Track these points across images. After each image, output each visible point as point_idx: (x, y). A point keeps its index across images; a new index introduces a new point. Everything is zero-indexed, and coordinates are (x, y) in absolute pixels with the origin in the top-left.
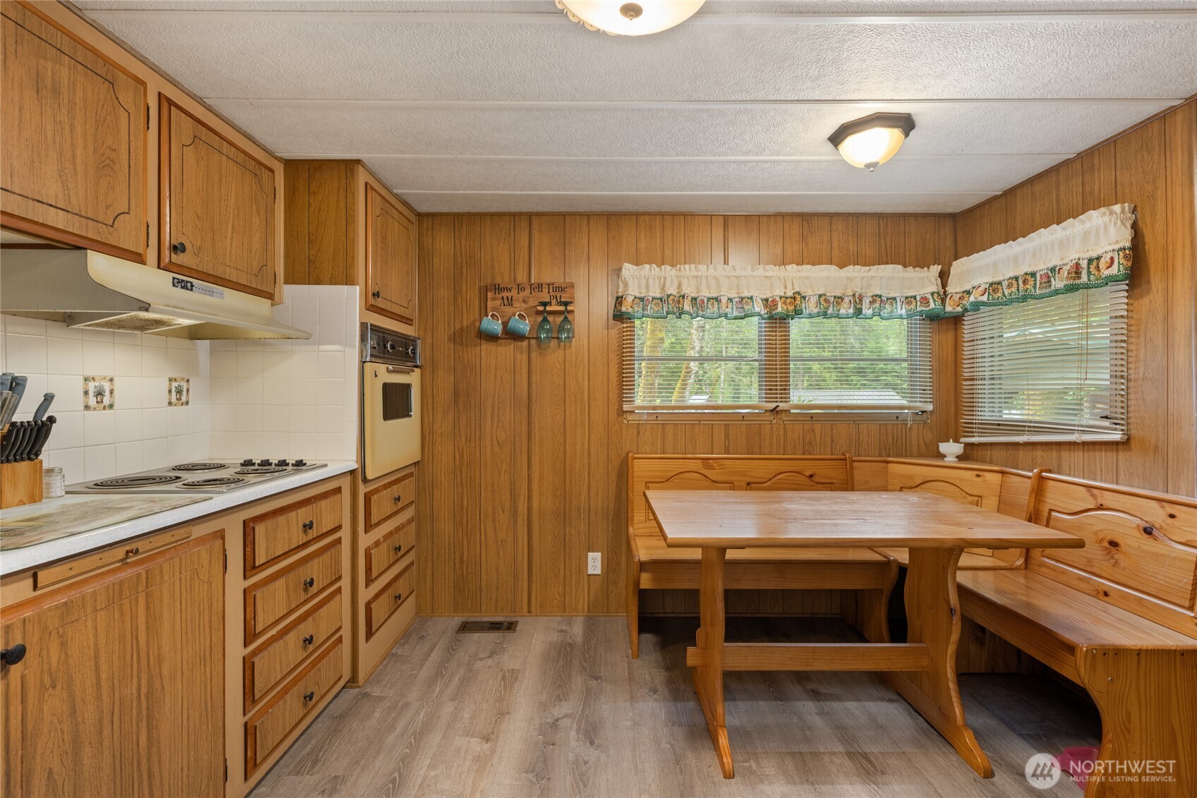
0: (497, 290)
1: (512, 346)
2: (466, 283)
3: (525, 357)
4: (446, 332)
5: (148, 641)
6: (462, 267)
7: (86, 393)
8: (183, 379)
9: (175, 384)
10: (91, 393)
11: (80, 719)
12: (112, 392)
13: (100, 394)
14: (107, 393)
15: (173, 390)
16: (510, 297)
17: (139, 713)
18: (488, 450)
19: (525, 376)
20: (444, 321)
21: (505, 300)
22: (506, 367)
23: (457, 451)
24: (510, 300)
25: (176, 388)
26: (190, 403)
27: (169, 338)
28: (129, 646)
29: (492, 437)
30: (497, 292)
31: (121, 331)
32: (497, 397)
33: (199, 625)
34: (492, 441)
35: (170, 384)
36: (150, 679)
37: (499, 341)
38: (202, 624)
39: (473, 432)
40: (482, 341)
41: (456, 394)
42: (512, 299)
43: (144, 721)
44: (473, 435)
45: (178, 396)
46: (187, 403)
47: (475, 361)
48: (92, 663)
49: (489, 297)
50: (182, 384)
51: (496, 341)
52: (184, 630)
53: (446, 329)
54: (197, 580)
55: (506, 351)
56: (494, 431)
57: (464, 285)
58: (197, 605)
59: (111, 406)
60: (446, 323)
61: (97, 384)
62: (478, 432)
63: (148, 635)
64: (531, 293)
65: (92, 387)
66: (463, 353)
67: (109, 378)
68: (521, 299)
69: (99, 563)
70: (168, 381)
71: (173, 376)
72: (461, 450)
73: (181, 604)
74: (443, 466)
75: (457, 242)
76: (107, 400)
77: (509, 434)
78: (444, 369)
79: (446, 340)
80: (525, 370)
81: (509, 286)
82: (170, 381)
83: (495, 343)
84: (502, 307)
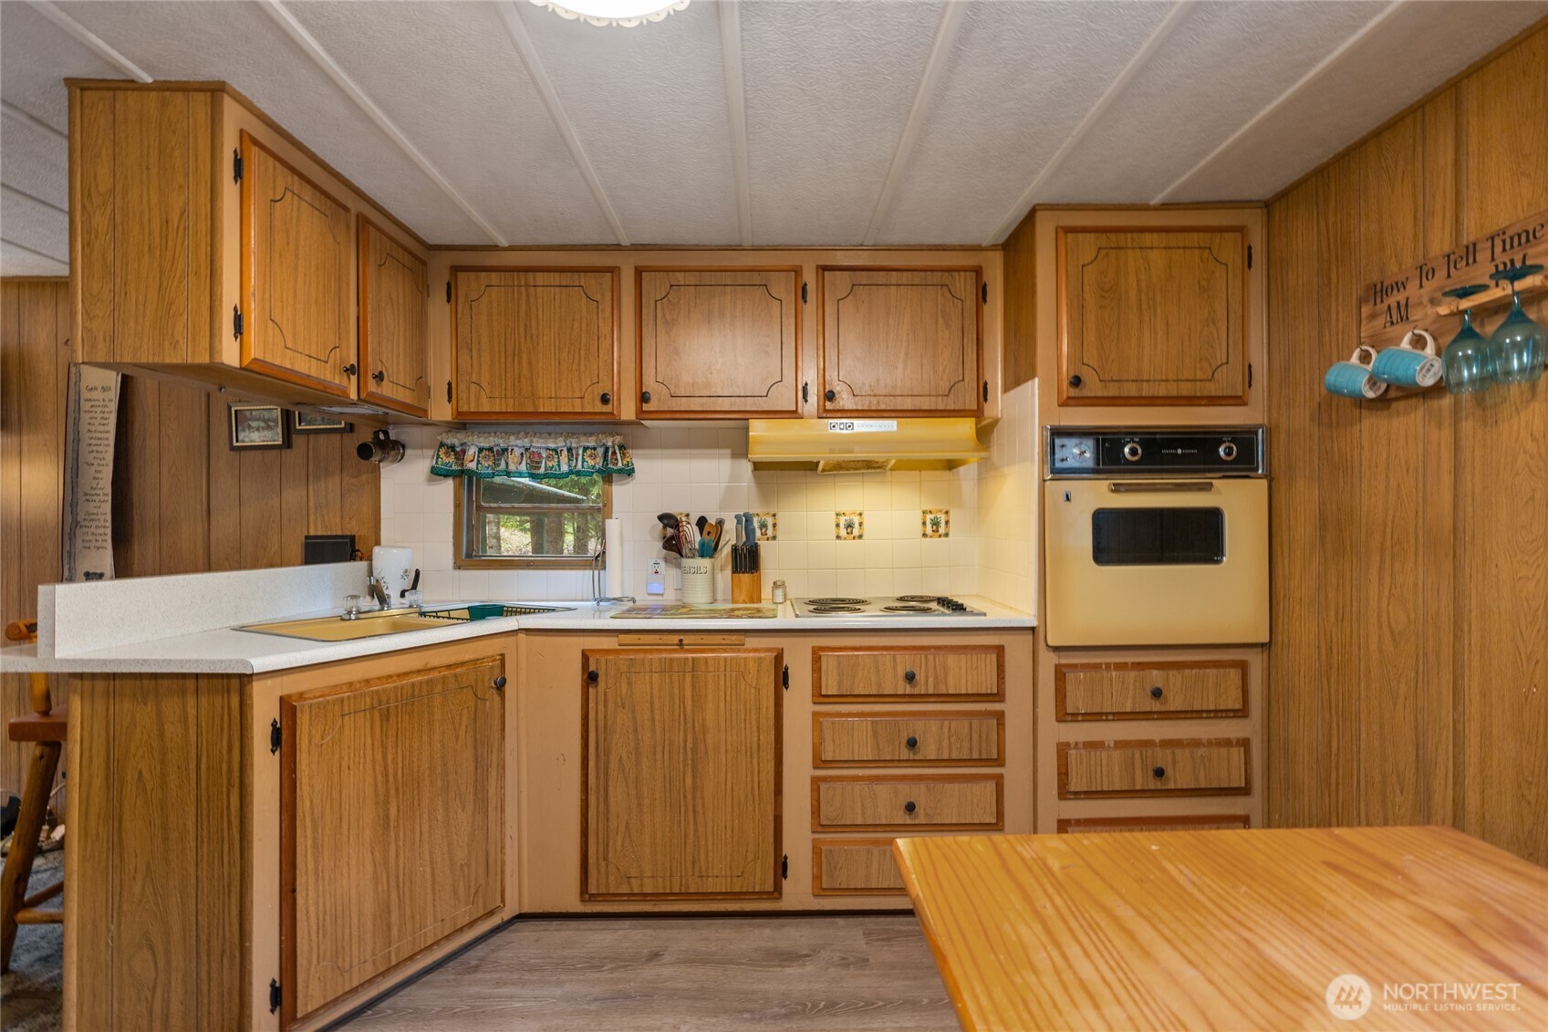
0: (1379, 295)
1: (1420, 413)
2: (1337, 299)
3: (1447, 433)
4: (1308, 405)
5: (693, 711)
6: (1329, 269)
7: (838, 525)
8: (941, 511)
9: (929, 517)
10: (842, 526)
11: (640, 737)
12: (861, 524)
13: (850, 526)
14: (857, 526)
15: (928, 522)
16: (1403, 303)
17: (685, 759)
18: (1374, 647)
19: (1447, 481)
20: (1305, 385)
21: (1394, 312)
22: (1407, 462)
23: (1322, 637)
24: (1403, 309)
25: (931, 520)
26: (950, 535)
27: (923, 472)
28: (677, 706)
29: (1379, 618)
30: (1378, 300)
31: (870, 471)
32: (1389, 531)
33: (745, 720)
34: (1380, 627)
35: (925, 517)
36: (695, 739)
37: (1394, 405)
38: (748, 721)
39: (1348, 603)
40: (1364, 412)
41: (1323, 524)
42: (1407, 305)
43: (690, 766)
44: (1348, 609)
45: (934, 528)
46: (946, 535)
47: (1352, 457)
48: (649, 705)
49: (1363, 315)
50: (938, 516)
51: (1388, 407)
52: (728, 717)
53: (1308, 399)
54: (743, 683)
55: (1407, 422)
56: (1384, 605)
57: (1334, 304)
58: (743, 702)
59: (860, 537)
60: (1307, 387)
61: (847, 518)
62: (1355, 604)
63: (693, 706)
64: (1449, 276)
65: (842, 520)
66: (1332, 441)
67: (858, 512)
68: (1425, 300)
69: (660, 642)
70: (921, 514)
71: (927, 508)
72: (1328, 637)
73: (725, 696)
74: (1302, 662)
75: (1323, 223)
76: (856, 531)
77: (1412, 617)
78: (1305, 478)
79: (1307, 421)
80: (1447, 464)
81: (1401, 278)
82: (924, 513)
83: (1385, 412)
84: (1389, 329)
